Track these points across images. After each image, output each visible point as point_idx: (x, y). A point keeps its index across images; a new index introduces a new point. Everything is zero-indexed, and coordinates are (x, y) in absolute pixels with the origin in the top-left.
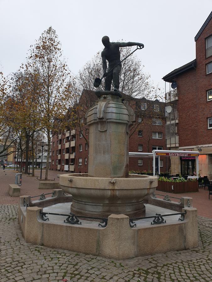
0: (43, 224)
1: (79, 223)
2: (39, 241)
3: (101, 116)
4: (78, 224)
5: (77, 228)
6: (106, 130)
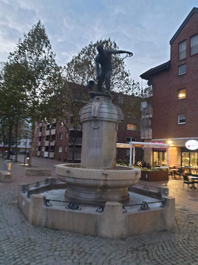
0: (47, 210)
2: (43, 223)
3: (96, 115)
4: (78, 209)
5: (77, 213)
6: (99, 128)
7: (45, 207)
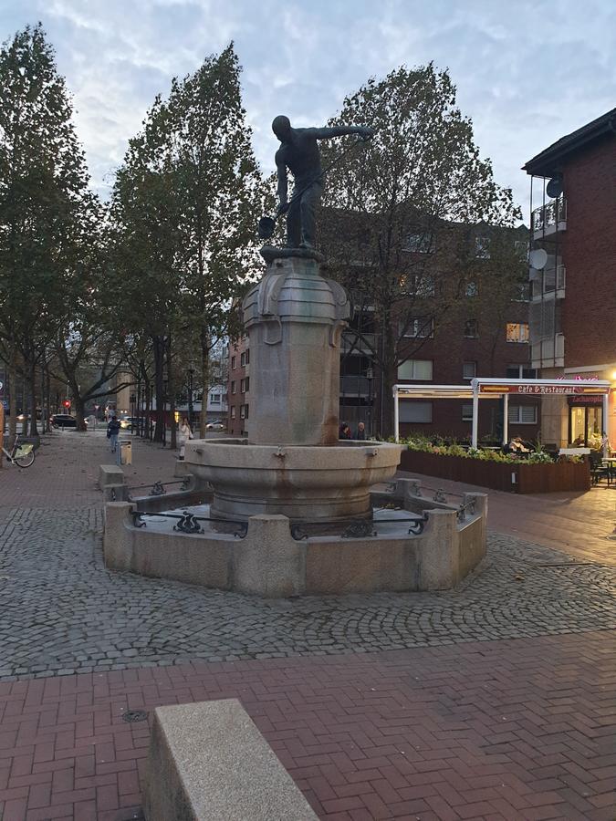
0: (134, 534)
1: (200, 530)
2: (128, 564)
3: (267, 311)
4: (198, 533)
5: (193, 539)
6: (281, 342)
7: (130, 527)
